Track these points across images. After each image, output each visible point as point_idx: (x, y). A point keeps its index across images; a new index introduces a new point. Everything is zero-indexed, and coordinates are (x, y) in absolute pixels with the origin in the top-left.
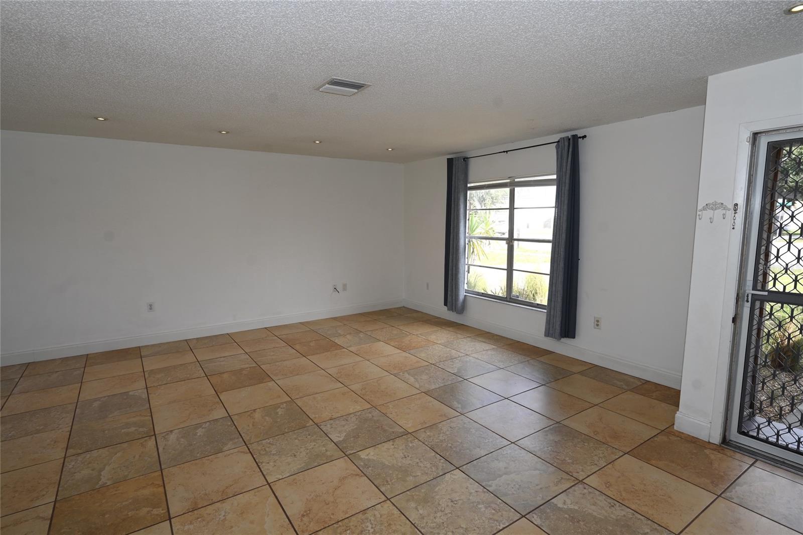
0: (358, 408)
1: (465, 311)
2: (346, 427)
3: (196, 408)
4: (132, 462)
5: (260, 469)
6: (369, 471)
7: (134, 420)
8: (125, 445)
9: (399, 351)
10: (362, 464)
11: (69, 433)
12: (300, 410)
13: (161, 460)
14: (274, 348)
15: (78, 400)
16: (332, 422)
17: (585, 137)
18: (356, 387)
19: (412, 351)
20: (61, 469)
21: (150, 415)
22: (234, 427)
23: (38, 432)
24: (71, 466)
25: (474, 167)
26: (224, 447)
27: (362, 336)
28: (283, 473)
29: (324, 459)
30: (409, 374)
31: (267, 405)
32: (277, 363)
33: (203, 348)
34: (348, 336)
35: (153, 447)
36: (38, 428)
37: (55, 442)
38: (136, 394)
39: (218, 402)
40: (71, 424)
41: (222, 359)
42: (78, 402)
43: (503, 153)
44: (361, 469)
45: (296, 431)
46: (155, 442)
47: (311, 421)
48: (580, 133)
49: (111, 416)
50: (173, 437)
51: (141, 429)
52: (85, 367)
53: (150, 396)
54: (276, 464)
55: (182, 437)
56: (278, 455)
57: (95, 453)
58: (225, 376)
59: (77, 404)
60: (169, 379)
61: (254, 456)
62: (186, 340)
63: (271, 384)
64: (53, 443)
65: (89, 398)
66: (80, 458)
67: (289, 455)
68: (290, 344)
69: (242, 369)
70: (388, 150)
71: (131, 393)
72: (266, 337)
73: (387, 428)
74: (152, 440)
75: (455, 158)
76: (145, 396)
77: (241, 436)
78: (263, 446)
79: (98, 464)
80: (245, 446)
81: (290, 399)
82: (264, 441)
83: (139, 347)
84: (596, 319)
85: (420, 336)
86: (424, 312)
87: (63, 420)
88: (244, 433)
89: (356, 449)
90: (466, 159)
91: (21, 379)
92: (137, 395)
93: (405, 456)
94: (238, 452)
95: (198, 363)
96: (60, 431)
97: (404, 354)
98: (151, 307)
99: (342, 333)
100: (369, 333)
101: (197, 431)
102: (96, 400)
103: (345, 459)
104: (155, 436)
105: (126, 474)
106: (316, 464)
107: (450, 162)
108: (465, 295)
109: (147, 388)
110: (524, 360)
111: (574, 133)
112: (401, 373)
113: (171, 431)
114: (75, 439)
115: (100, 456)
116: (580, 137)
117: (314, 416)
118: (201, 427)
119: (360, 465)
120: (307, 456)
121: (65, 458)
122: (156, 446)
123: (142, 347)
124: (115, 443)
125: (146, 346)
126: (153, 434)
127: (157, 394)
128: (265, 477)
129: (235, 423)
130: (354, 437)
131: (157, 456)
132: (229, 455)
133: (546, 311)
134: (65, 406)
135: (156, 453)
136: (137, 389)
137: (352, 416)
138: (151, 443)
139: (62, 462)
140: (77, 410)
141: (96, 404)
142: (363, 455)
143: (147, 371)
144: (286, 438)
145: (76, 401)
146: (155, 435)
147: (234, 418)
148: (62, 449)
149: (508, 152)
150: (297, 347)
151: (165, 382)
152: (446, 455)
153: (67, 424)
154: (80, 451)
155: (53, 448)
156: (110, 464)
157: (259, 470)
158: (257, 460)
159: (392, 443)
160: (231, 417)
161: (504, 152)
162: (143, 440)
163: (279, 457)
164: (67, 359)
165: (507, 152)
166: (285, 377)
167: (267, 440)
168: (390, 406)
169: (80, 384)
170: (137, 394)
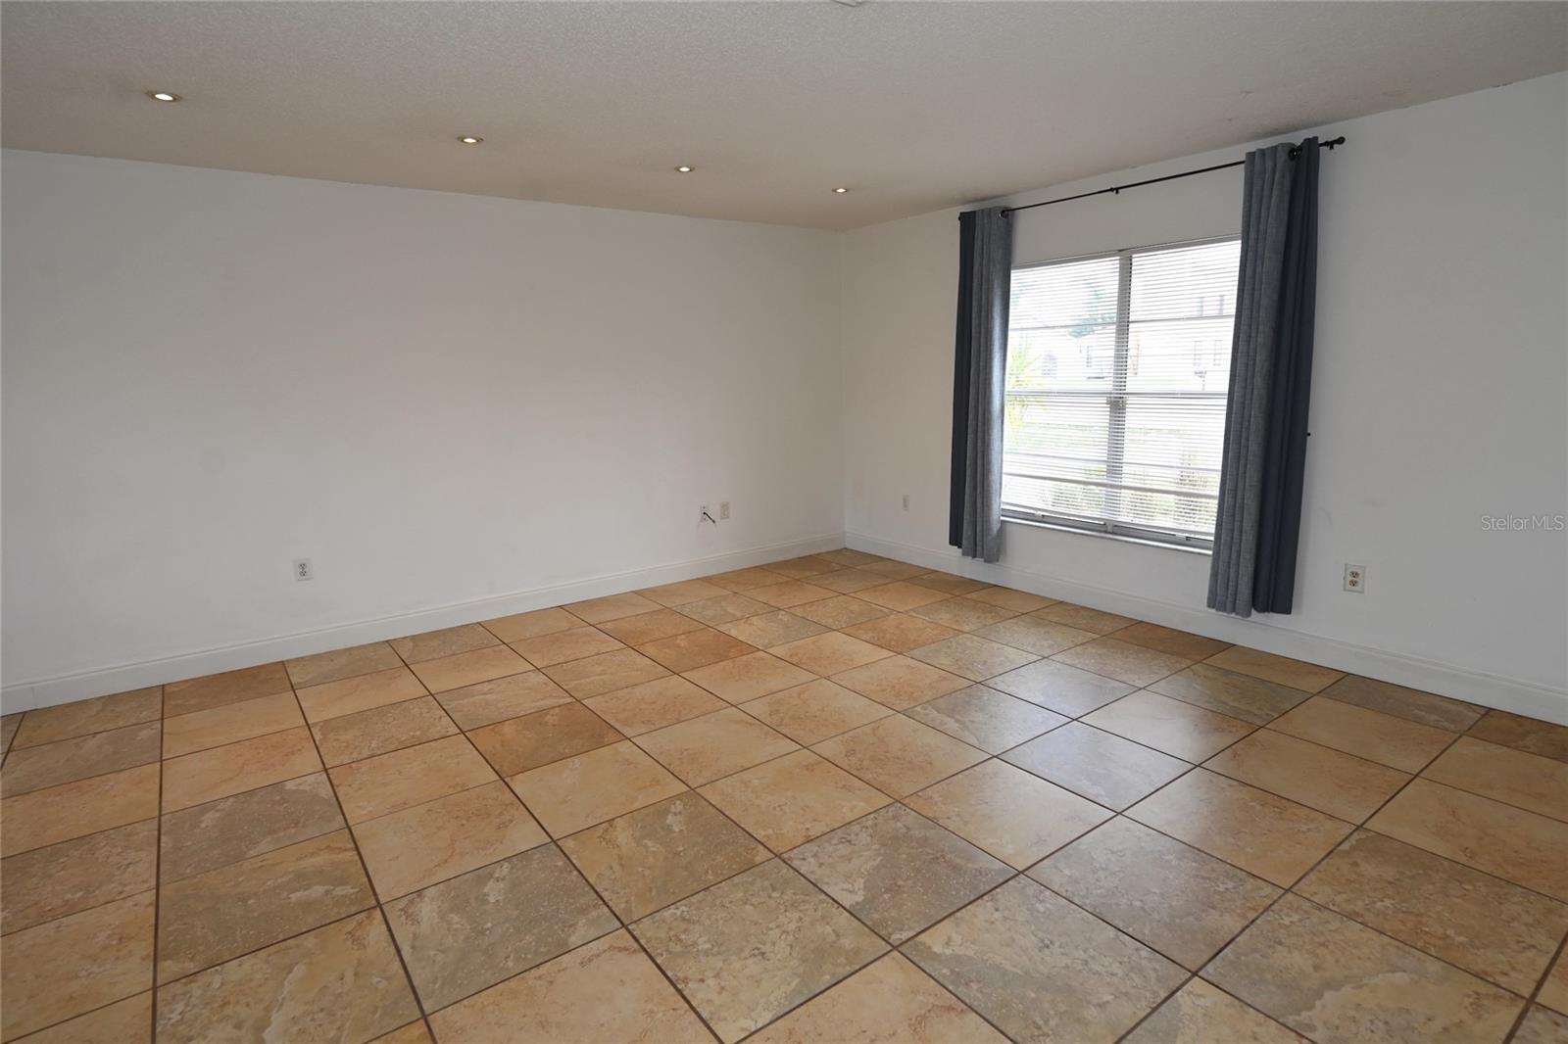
0: (862, 807)
1: (1001, 557)
2: (856, 862)
3: (464, 822)
4: (340, 994)
5: (688, 1002)
6: (974, 993)
7: (317, 861)
8: (309, 941)
9: (886, 653)
10: (945, 971)
11: (152, 910)
12: (722, 817)
13: (415, 984)
14: (598, 654)
15: (160, 810)
16: (813, 847)
17: (1341, 141)
18: (830, 748)
19: (916, 652)
20: (150, 1029)
21: (352, 845)
22: (576, 873)
23: (71, 909)
24: (175, 1017)
25: (1027, 230)
26: (569, 936)
27: (785, 618)
28: (753, 1010)
29: (842, 960)
30: (938, 710)
31: (636, 806)
32: (620, 693)
33: (434, 659)
34: (754, 620)
35: (385, 944)
36: (69, 896)
37: (121, 939)
38: (301, 788)
39: (512, 804)
40: (153, 883)
41: (486, 687)
42: (160, 815)
43: (1110, 193)
44: (950, 988)
45: (736, 880)
46: (384, 927)
47: (761, 848)
48: (1324, 134)
49: (252, 853)
50: (427, 910)
51: (340, 891)
52: (162, 719)
53: (341, 792)
54: (723, 984)
55: (451, 910)
56: (719, 953)
57: (235, 971)
58: (508, 730)
59: (160, 820)
60: (374, 744)
61: (659, 961)
62: (387, 641)
63: (624, 747)
64: (114, 942)
65: (189, 804)
66: (196, 988)
67: (746, 953)
68: (631, 641)
69: (543, 712)
70: (835, 191)
71: (290, 786)
72: (570, 629)
73: (958, 861)
74: (376, 922)
75: (983, 211)
76: (325, 792)
77: (601, 898)
78: (670, 929)
79: (248, 1005)
80: (623, 930)
81: (688, 789)
82: (667, 914)
83: (282, 662)
84: (1350, 570)
85: (914, 614)
86: (897, 559)
87: (130, 869)
88: (606, 890)
89: (910, 929)
90: (1007, 213)
91: (10, 755)
92: (305, 791)
93: (1042, 941)
94: (611, 948)
95: (431, 698)
96: (130, 903)
97: (901, 660)
98: (303, 569)
99: (738, 614)
100: (799, 612)
101: (486, 890)
102: (204, 808)
103: (894, 959)
104: (382, 910)
105: (332, 1034)
106: (827, 979)
107: (967, 221)
108: (1003, 521)
109: (326, 770)
110: (1178, 666)
111: (1309, 134)
112: (918, 709)
113: (419, 893)
114: (171, 929)
115: (251, 980)
116: (1326, 144)
117: (763, 833)
118: (491, 875)
119: (944, 976)
120: (794, 954)
121: (155, 989)
122: (390, 940)
123: (288, 661)
124: (281, 937)
125: (297, 660)
126: (373, 903)
127: (355, 786)
128: (709, 1028)
129: (575, 862)
130: (888, 890)
131: (402, 972)
132: (590, 960)
133: (1211, 553)
134: (130, 827)
135: (397, 964)
136: (302, 772)
137: (856, 828)
138: (376, 931)
139: (149, 1002)
140: (163, 839)
141: (209, 819)
142: (935, 941)
143: (316, 723)
144: (718, 902)
145: (157, 814)
146: (379, 905)
147: (569, 845)
148: (143, 959)
149: (1120, 191)
150: (650, 649)
151: (366, 753)
152: (1144, 934)
153: (144, 882)
154: (192, 967)
155: (118, 958)
156: (282, 1005)
157: (687, 1006)
158: (669, 974)
159: (989, 904)
160: (559, 843)
161: (1112, 190)
162: (352, 924)
163: (724, 961)
164: (112, 700)
165: (1117, 190)
166: (653, 727)
167: (672, 910)
168: (936, 797)
169: (158, 765)
170: (307, 788)
